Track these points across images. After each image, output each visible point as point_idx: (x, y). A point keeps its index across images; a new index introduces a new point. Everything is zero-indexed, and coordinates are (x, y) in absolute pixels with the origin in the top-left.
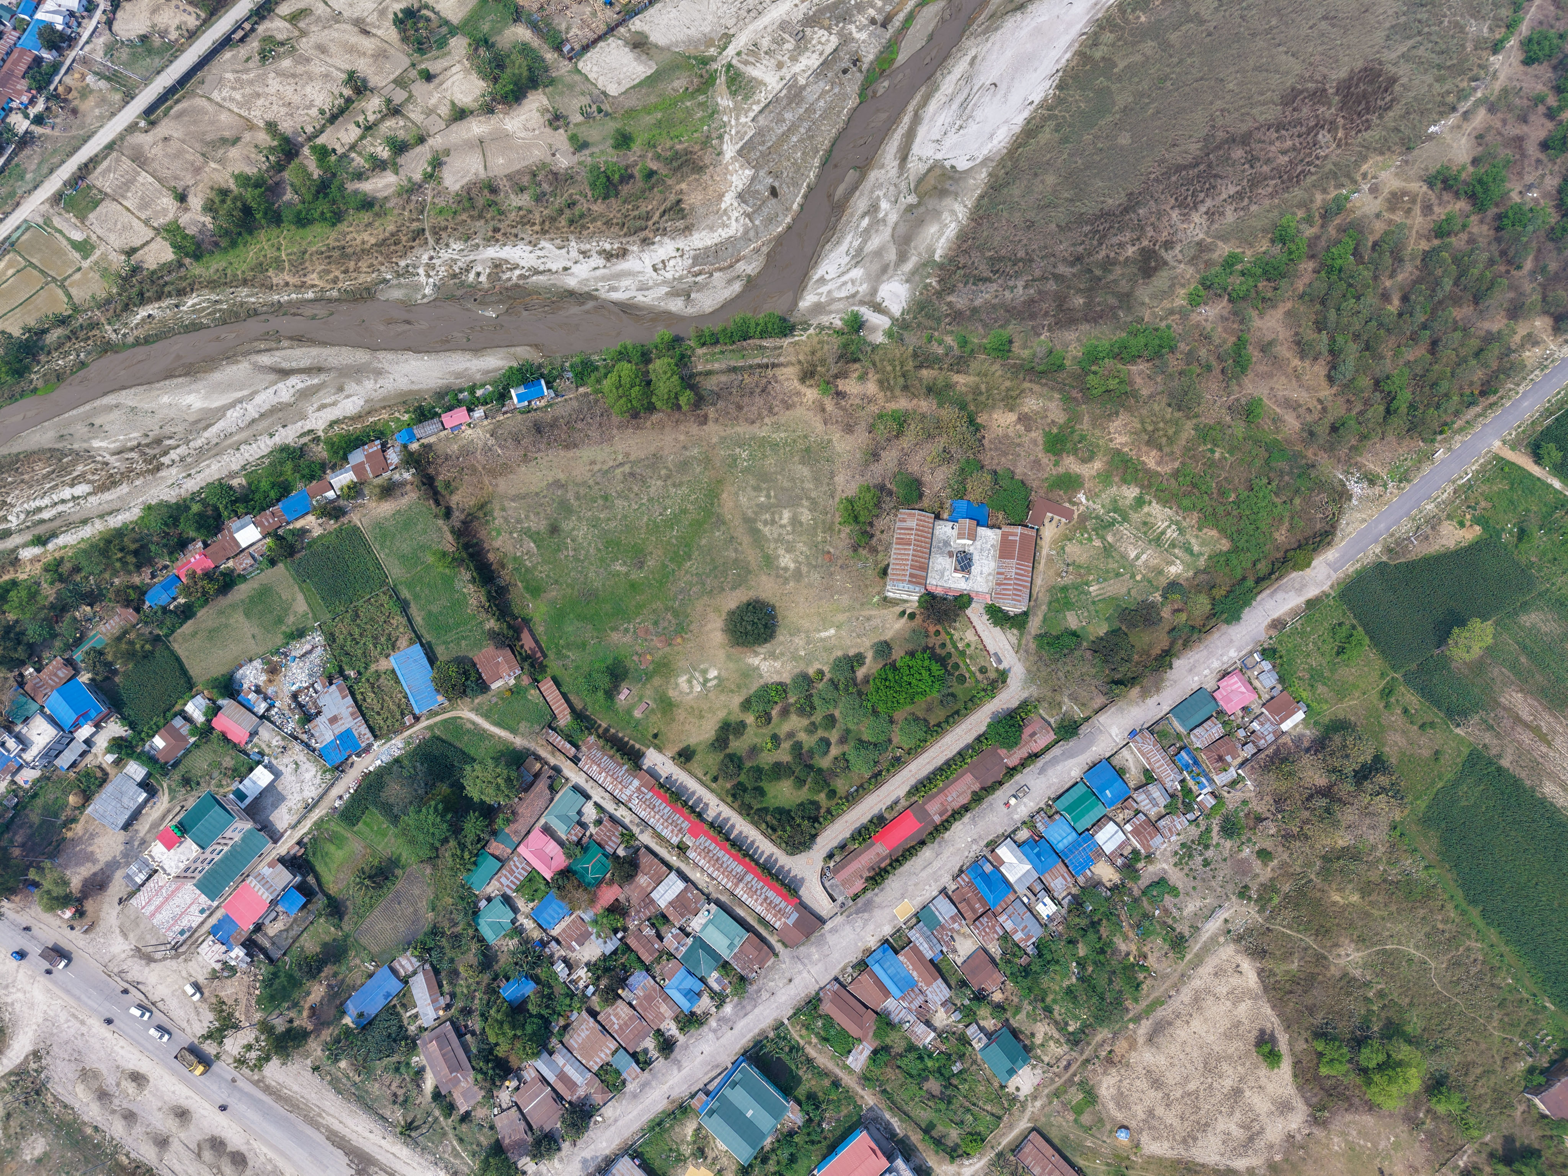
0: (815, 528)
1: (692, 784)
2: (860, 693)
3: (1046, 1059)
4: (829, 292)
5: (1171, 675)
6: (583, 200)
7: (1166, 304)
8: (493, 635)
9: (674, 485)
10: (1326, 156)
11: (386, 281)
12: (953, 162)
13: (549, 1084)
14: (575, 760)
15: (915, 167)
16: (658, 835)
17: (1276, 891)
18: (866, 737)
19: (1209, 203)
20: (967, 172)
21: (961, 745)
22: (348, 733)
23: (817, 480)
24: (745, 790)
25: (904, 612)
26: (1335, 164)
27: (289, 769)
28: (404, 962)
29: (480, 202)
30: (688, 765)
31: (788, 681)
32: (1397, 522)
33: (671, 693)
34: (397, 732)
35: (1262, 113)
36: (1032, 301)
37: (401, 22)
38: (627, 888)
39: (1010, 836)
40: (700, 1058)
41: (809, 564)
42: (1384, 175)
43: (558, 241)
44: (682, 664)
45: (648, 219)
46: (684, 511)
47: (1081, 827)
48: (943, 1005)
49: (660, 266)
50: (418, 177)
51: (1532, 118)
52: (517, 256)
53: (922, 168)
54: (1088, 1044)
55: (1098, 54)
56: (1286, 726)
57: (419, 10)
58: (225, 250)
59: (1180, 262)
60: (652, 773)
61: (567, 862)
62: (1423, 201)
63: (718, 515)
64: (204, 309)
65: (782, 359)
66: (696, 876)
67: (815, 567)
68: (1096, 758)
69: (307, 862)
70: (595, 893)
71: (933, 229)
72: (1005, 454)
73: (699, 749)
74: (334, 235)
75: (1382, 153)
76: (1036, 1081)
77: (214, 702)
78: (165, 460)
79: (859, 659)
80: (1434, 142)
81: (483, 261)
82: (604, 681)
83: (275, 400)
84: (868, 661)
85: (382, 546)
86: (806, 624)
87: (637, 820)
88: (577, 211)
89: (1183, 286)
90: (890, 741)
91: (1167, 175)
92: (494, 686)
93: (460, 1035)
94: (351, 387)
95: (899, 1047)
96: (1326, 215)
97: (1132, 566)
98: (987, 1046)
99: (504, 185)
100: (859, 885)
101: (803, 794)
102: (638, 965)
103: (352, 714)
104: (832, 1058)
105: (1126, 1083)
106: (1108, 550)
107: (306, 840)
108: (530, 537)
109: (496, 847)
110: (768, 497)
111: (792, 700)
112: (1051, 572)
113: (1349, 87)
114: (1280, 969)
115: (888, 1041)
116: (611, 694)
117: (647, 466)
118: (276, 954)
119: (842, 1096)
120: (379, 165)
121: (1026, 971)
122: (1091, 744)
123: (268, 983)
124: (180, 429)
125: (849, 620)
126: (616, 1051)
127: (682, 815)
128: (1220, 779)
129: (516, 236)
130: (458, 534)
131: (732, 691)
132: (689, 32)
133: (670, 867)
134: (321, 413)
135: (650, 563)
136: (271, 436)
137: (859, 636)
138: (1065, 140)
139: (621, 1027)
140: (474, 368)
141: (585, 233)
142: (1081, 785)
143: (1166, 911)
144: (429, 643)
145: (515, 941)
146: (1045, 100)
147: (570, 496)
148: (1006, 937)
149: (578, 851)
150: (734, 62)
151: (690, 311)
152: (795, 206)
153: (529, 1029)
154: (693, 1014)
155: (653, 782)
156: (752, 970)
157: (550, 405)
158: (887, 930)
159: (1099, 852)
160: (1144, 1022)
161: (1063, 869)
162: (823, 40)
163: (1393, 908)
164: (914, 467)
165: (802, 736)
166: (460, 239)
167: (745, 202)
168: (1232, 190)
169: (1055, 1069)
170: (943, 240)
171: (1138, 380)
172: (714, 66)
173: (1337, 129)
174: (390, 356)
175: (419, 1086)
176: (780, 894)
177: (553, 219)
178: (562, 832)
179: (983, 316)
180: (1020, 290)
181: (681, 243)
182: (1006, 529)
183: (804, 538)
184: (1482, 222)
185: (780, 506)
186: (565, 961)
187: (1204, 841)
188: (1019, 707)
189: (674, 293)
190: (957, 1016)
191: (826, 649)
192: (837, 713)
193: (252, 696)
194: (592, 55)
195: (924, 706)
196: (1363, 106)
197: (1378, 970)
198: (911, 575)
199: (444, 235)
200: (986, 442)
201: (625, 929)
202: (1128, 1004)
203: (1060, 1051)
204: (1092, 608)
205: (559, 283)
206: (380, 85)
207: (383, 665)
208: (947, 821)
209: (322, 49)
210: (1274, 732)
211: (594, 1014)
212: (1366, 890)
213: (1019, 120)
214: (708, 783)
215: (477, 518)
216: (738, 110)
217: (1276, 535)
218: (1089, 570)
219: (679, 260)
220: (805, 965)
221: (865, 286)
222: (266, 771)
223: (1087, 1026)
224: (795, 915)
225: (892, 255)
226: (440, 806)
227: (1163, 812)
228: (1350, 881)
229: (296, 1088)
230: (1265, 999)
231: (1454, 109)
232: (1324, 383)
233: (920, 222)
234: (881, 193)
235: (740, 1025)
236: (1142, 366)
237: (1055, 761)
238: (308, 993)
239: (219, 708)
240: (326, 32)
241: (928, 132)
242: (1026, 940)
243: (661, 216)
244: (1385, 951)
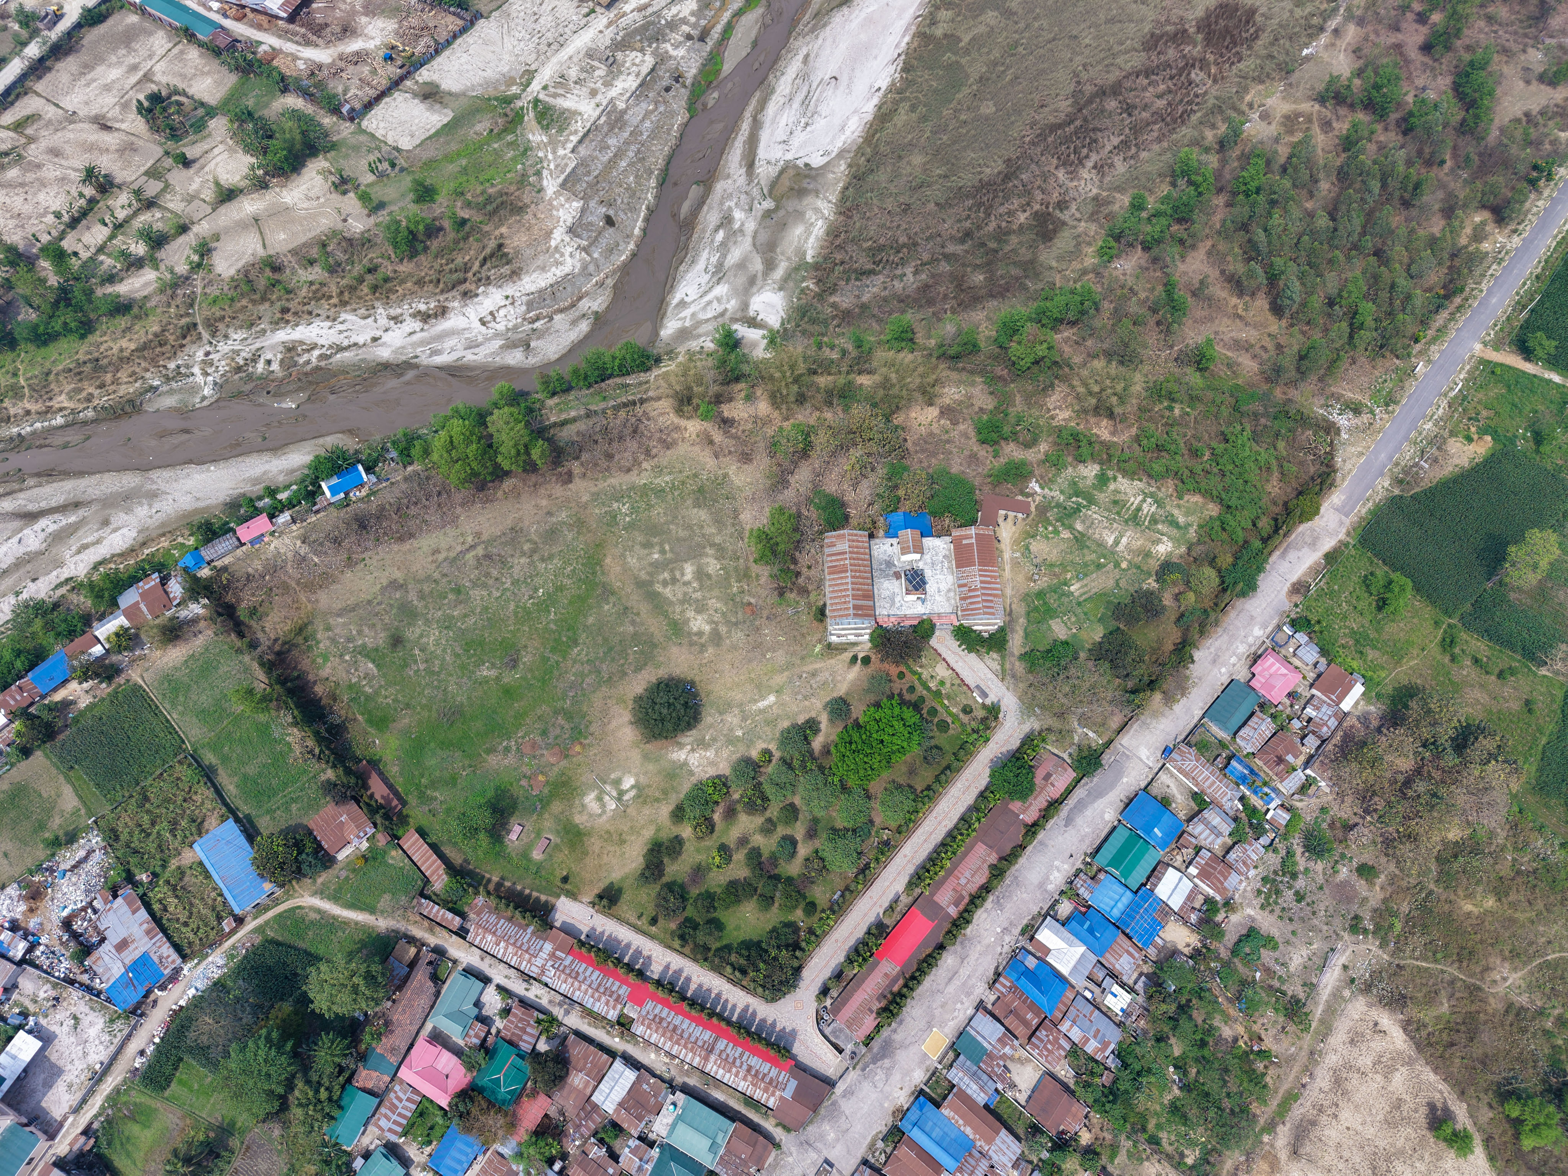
0: (727, 578)
1: (624, 934)
2: (821, 768)
4: (693, 315)
5: (1195, 670)
6: (386, 263)
7: (1076, 265)
8: (329, 787)
9: (543, 560)
10: (1206, 93)
11: (154, 389)
12: (806, 160)
14: (462, 933)
15: (765, 172)
16: (588, 1013)
17: (1394, 915)
18: (840, 824)
19: (1094, 157)
20: (821, 168)
21: (961, 809)
22: (144, 960)
23: (718, 522)
24: (695, 927)
25: (854, 659)
26: (1217, 98)
27: (65, 1028)
29: (262, 283)
30: (614, 909)
31: (727, 772)
32: (1398, 448)
33: (578, 819)
34: (213, 945)
35: (1126, 62)
36: (926, 287)
37: (150, 111)
38: (557, 1096)
39: (1050, 913)
41: (728, 622)
42: (1269, 102)
43: (363, 311)
44: (588, 777)
45: (466, 270)
46: (560, 588)
47: (1134, 882)
48: (1015, 1166)
49: (489, 318)
50: (182, 269)
51: (1404, 25)
52: (313, 335)
53: (773, 171)
55: (939, 32)
56: (1346, 705)
57: (169, 97)
59: (1080, 220)
60: (569, 930)
61: (469, 1077)
62: (1320, 119)
63: (604, 585)
65: (651, 394)
66: (649, 1058)
67: (736, 624)
68: (1130, 791)
69: (100, 1157)
70: (514, 1115)
71: (798, 231)
72: (934, 454)
73: (626, 885)
74: (83, 349)
75: (1262, 82)
79: (812, 726)
80: (1311, 63)
81: (272, 347)
82: (484, 818)
83: (21, 550)
84: (823, 726)
85: (174, 704)
86: (737, 696)
87: (559, 998)
88: (380, 275)
89: (1089, 244)
90: (871, 822)
91: (1042, 136)
92: (341, 856)
94: (119, 518)
96: (1222, 145)
97: (1113, 553)
99: (289, 261)
100: (869, 1022)
101: (774, 916)
103: (148, 932)
106: (1080, 540)
107: (95, 1125)
108: (367, 656)
109: (367, 1077)
110: (663, 552)
111: (736, 796)
112: (1021, 578)
113: (1209, 25)
114: (1427, 1015)
116: (497, 833)
117: (505, 544)
120: (135, 264)
121: (1112, 1093)
122: (1119, 774)
125: (790, 681)
127: (617, 978)
128: (1290, 785)
129: (310, 313)
130: (269, 667)
131: (657, 800)
132: (485, 74)
133: (612, 1054)
134: (82, 556)
135: (526, 659)
136: (17, 594)
137: (806, 698)
138: (924, 119)
140: (275, 470)
141: (393, 297)
142: (1120, 829)
143: (1268, 971)
144: (248, 817)
146: (893, 84)
147: (412, 596)
148: (1075, 1052)
149: (481, 1056)
150: (541, 96)
151: (532, 361)
152: (637, 231)
155: (571, 941)
157: (372, 493)
158: (919, 1077)
159: (1165, 910)
160: (1280, 1129)
161: (1126, 943)
162: (637, 61)
163: (1540, 905)
164: (831, 488)
165: (758, 840)
166: (241, 327)
167: (579, 236)
168: (1116, 141)
170: (812, 240)
171: (1067, 349)
172: (519, 104)
173: (1209, 65)
174: (166, 474)
176: (766, 1058)
177: (352, 289)
178: (455, 1033)
179: (876, 311)
180: (910, 277)
181: (510, 289)
182: (956, 532)
183: (716, 592)
184: (1386, 129)
185: (679, 559)
187: (1287, 868)
188: (1023, 744)
189: (510, 345)
191: (768, 723)
192: (797, 801)
194: (378, 111)
195: (904, 769)
196: (1228, 39)
197: (1547, 990)
198: (855, 607)
199: (221, 326)
200: (909, 444)
201: (564, 1156)
202: (1255, 1108)
204: (1079, 610)
205: (369, 357)
206: (129, 179)
207: (187, 857)
208: (966, 910)
209: (55, 152)
210: (1335, 715)
212: (1500, 889)
213: (869, 108)
214: (646, 927)
215: (296, 646)
216: (553, 144)
217: (1269, 488)
218: (1064, 567)
219: (510, 308)
220: (819, 1152)
221: (733, 302)
222: (30, 1038)
223: (1209, 1152)
224: (793, 1084)
225: (757, 265)
226: (275, 1035)
227: (1230, 842)
228: (1478, 883)
230: (1422, 1062)
231: (1322, 29)
232: (1271, 318)
233: (783, 226)
234: (731, 204)
236: (1067, 333)
237: (1081, 806)
240: (59, 134)
241: (772, 134)
242: (1103, 1050)
243: (482, 266)
244: (1548, 964)
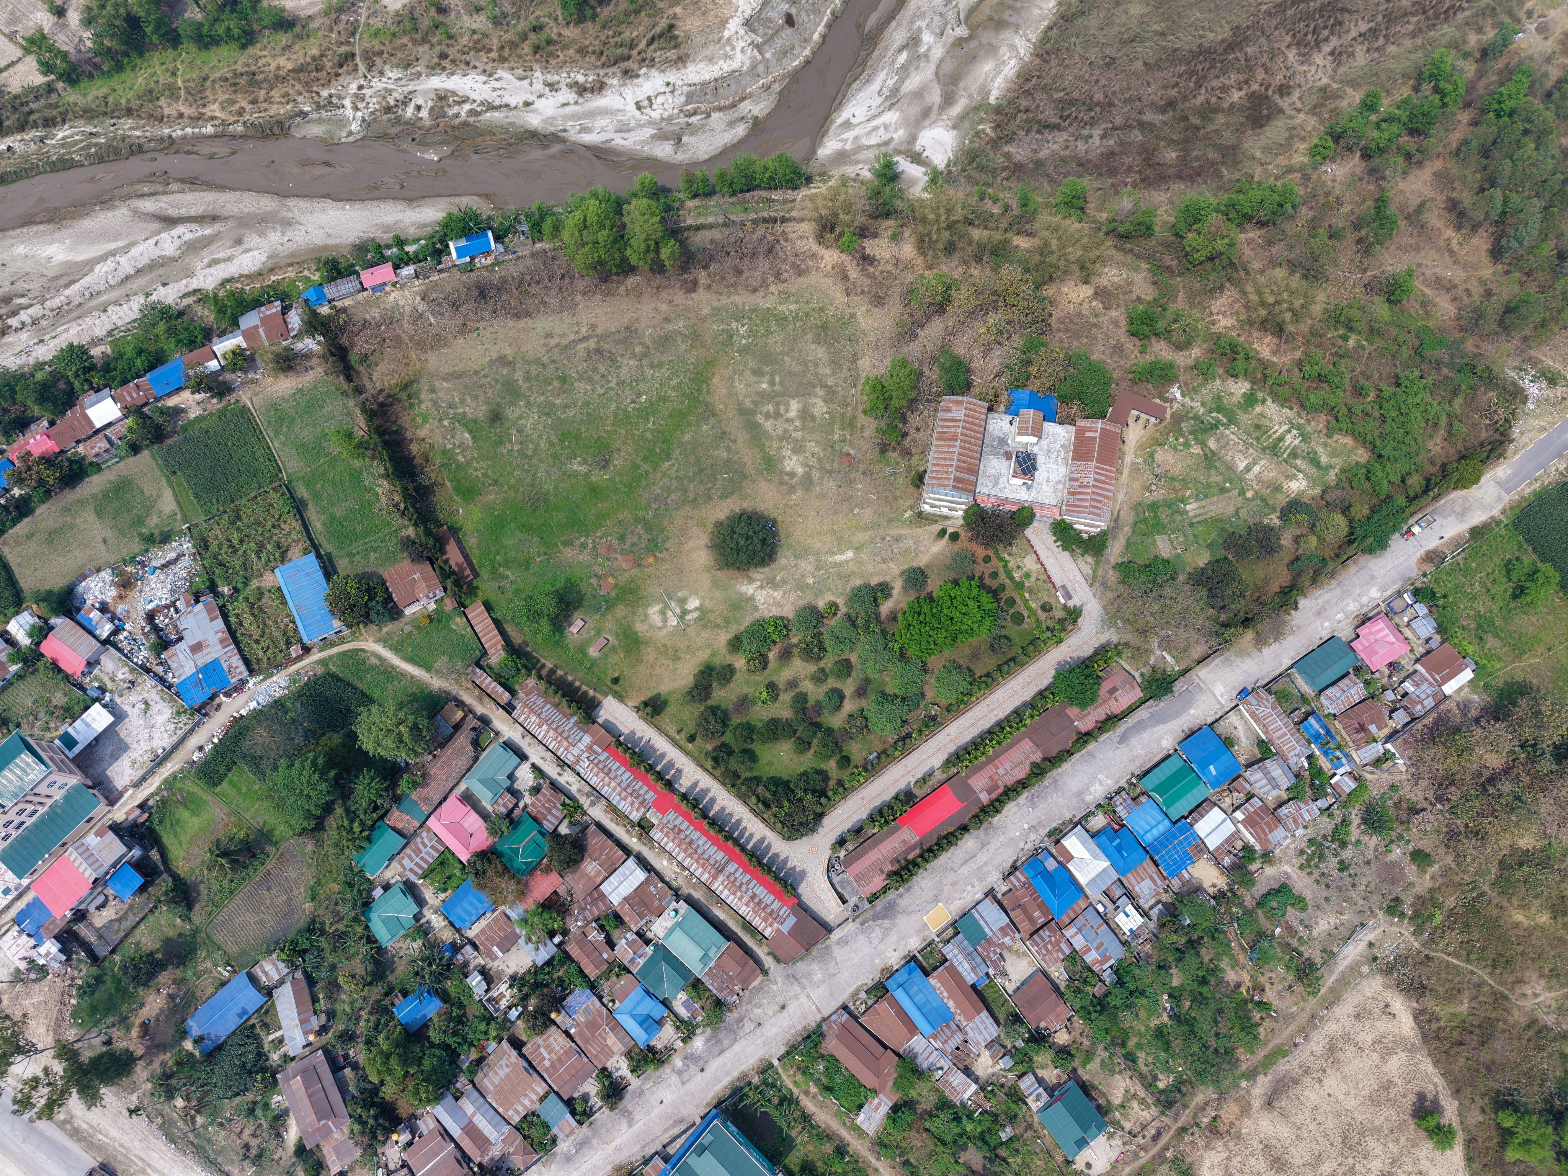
0: (831, 423)
1: (661, 744)
2: (884, 632)
3: (1128, 1126)
4: (856, 138)
5: (1297, 618)
6: (552, 24)
7: (1282, 161)
8: (408, 544)
9: (652, 366)
11: (303, 114)
13: (452, 1139)
14: (509, 708)
16: (613, 809)
17: (1439, 906)
18: (890, 689)
19: (1334, 42)
21: (1016, 702)
22: (215, 665)
23: (835, 363)
24: (730, 753)
25: (943, 532)
27: (136, 710)
28: (268, 967)
29: (425, 23)
30: (656, 719)
31: (791, 615)
33: (639, 627)
34: (279, 666)
36: (1111, 154)
38: (569, 878)
39: (1080, 823)
40: (657, 1110)
41: (822, 469)
42: (1552, 13)
43: (520, 71)
44: (655, 590)
45: (632, 47)
46: (663, 399)
47: (1175, 812)
48: (989, 1046)
49: (646, 103)
52: (467, 87)
54: (1185, 1106)
56: (1449, 688)
58: (108, 74)
59: (1299, 111)
60: (609, 728)
61: (490, 841)
63: (707, 405)
64: (76, 143)
65: (794, 214)
66: (662, 864)
67: (830, 472)
68: (1195, 723)
69: (151, 831)
70: (526, 884)
71: (987, 67)
72: (1077, 337)
73: (672, 699)
74: (242, 60)
76: (1114, 1156)
77: (46, 622)
78: (14, 322)
79: (884, 589)
81: (425, 93)
83: (155, 253)
84: (895, 592)
85: (277, 433)
86: (816, 544)
87: (587, 789)
88: (543, 36)
89: (1303, 139)
90: (923, 695)
92: (408, 611)
93: (336, 1068)
94: (252, 239)
95: (927, 1102)
96: (1485, 54)
97: (1241, 479)
98: (1048, 1106)
99: (456, 4)
100: (878, 882)
101: (807, 761)
102: (579, 981)
103: (222, 641)
104: (837, 1114)
105: (1236, 1161)
106: (1210, 459)
107: (151, 803)
108: (465, 425)
109: (398, 818)
110: (772, 383)
111: (795, 640)
112: (1137, 485)
114: (1443, 1010)
115: (913, 1094)
116: (559, 622)
117: (618, 342)
118: (102, 951)
119: (849, 1168)
121: (1101, 1005)
122: (1188, 705)
123: (88, 990)
124: (35, 286)
125: (872, 541)
126: (546, 1096)
127: (646, 783)
128: (1364, 755)
129: (467, 64)
130: (371, 415)
131: (718, 627)
133: (627, 852)
134: (211, 270)
135: (618, 462)
136: (147, 295)
137: (884, 561)
139: (553, 1064)
140: (407, 221)
141: (553, 62)
142: (1175, 758)
143: (1289, 929)
144: (329, 555)
145: (417, 945)
147: (519, 375)
148: (1073, 957)
149: (504, 825)
151: (681, 157)
152: (816, 37)
153: (427, 1064)
154: (651, 1049)
155: (610, 739)
156: (732, 992)
157: (497, 263)
158: (914, 944)
159: (1200, 847)
160: (1261, 1078)
161: (1151, 869)
164: (960, 349)
165: (807, 686)
166: (398, 66)
167: (754, 31)
168: (1364, 27)
169: (1140, 1140)
170: (1000, 79)
171: (1248, 251)
174: (303, 204)
175: (279, 1135)
176: (772, 891)
177: (514, 45)
179: (1051, 170)
180: (1097, 141)
181: (672, 76)
182: (1081, 423)
183: (817, 436)
185: (788, 394)
186: (484, 972)
187: (1339, 836)
188: (1096, 653)
189: (661, 136)
190: (1006, 1063)
191: (841, 577)
192: (854, 658)
193: (95, 615)
195: (967, 651)
198: (956, 479)
199: (378, 61)
200: (1054, 320)
201: (565, 932)
202: (1240, 1053)
203: (1146, 1115)
204: (1189, 531)
205: (518, 122)
207: (268, 580)
208: (997, 800)
210: (1434, 696)
211: (517, 1045)
212: (1559, 908)
214: (683, 743)
215: (400, 401)
217: (1430, 445)
218: (1185, 483)
219: (669, 96)
220: (803, 987)
221: (901, 132)
222: (105, 712)
223: (1183, 1082)
224: (792, 920)
225: (935, 97)
226: (321, 760)
227: (1285, 797)
228: (1536, 896)
229: (114, 1133)
230: (1425, 1052)
232: (1486, 259)
233: (972, 59)
234: (923, 24)
235: (715, 1065)
236: (1253, 234)
237: (1140, 726)
238: (142, 1005)
239: (51, 628)
242: (1102, 963)
243: (649, 44)
